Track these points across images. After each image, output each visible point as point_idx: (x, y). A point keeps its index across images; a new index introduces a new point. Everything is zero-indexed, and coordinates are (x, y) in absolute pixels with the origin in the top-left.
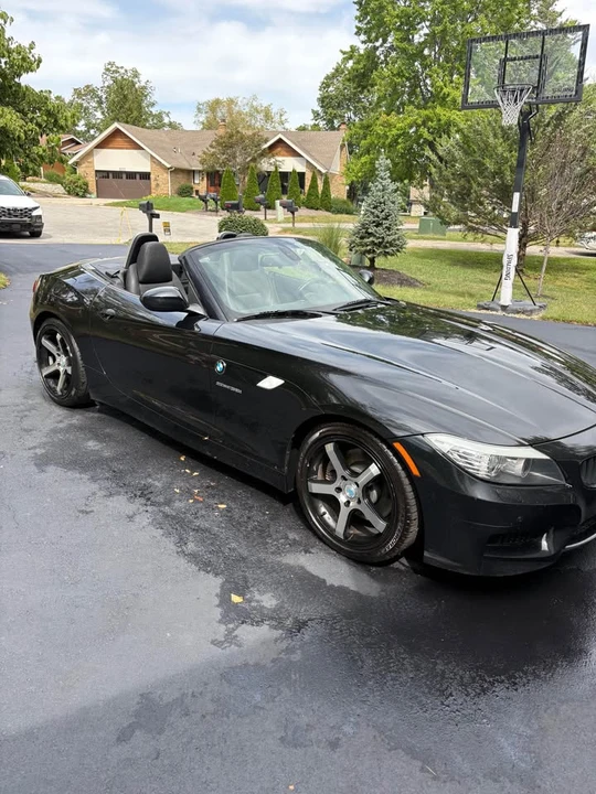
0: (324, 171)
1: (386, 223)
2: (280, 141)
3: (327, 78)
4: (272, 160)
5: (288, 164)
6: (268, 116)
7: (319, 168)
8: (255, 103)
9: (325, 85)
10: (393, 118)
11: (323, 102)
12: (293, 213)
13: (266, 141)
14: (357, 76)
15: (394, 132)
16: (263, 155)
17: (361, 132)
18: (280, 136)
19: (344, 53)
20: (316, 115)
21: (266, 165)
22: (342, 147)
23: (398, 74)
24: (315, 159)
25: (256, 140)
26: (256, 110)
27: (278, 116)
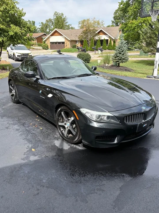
0: (114, 39)
1: (122, 53)
2: (101, 31)
3: (116, 11)
4: (99, 36)
5: (103, 37)
6: (98, 24)
7: (112, 38)
8: (95, 20)
9: (115, 13)
10: (134, 21)
11: (115, 18)
12: (102, 51)
13: (97, 31)
14: (123, 9)
15: (134, 25)
16: (96, 35)
17: (125, 26)
18: (101, 29)
19: (119, 3)
20: (113, 22)
21: (97, 38)
22: (120, 31)
23: (136, 8)
24: (111, 35)
25: (94, 31)
26: (95, 22)
27: (101, 23)
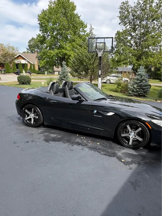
0: (33, 63)
2: (20, 55)
3: (30, 40)
4: (18, 60)
5: (23, 62)
6: (13, 49)
7: (31, 62)
8: (9, 45)
9: (29, 42)
10: (51, 51)
11: (29, 46)
12: (30, 74)
13: (16, 55)
14: (40, 41)
15: (52, 55)
16: (15, 59)
17: (43, 54)
18: (20, 54)
19: (37, 35)
20: (28, 49)
21: (16, 61)
22: (36, 57)
23: (52, 41)
24: (30, 60)
25: (13, 55)
26: (10, 47)
27: (16, 49)
